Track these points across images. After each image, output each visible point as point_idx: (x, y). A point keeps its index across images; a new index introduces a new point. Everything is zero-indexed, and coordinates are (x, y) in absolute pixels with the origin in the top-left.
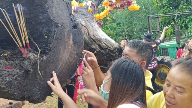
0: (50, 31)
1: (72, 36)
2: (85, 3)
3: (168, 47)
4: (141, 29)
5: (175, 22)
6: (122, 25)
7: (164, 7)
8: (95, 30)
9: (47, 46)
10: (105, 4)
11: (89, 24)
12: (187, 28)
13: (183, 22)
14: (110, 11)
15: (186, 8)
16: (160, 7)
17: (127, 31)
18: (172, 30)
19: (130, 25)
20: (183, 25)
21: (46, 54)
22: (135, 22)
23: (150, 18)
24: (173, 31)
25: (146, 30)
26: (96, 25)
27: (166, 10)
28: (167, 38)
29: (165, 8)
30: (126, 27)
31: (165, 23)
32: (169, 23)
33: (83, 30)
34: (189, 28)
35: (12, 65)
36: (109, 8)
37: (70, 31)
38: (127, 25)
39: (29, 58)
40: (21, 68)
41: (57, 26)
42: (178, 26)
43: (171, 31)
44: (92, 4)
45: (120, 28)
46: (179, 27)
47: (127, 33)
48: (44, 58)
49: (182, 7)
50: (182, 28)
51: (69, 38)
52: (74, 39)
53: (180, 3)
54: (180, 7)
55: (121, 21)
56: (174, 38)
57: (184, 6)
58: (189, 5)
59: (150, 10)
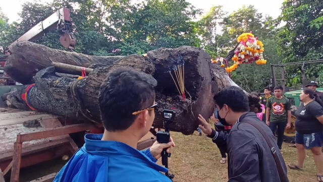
0: (198, 83)
1: (211, 87)
2: (218, 59)
3: (295, 96)
4: (263, 77)
5: (302, 71)
6: (242, 73)
7: (288, 55)
8: (227, 82)
9: (196, 94)
10: (234, 59)
11: (222, 76)
12: (317, 76)
13: (312, 70)
14: (238, 65)
15: (316, 56)
16: (285, 55)
17: (248, 79)
18: (299, 78)
19: (250, 73)
20: (312, 74)
21: (195, 99)
22: (257, 70)
23: (273, 67)
24: (299, 80)
25: (268, 78)
26: (228, 77)
27: (291, 57)
28: (293, 86)
29: (290, 56)
30: (246, 75)
31: (290, 71)
32: (295, 71)
33: (219, 81)
34: (319, 76)
35: (174, 106)
36: (238, 63)
37: (210, 83)
38: (247, 73)
39: (186, 102)
40: (181, 109)
41: (203, 80)
42: (306, 74)
43: (298, 80)
44: (224, 60)
45: (240, 76)
46: (308, 75)
47: (247, 81)
48: (194, 102)
49: (311, 55)
50: (310, 76)
51: (209, 88)
52: (212, 89)
53: (308, 51)
54: (308, 55)
55: (241, 70)
56: (301, 87)
57: (314, 54)
58: (319, 52)
59: (273, 58)
